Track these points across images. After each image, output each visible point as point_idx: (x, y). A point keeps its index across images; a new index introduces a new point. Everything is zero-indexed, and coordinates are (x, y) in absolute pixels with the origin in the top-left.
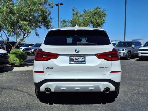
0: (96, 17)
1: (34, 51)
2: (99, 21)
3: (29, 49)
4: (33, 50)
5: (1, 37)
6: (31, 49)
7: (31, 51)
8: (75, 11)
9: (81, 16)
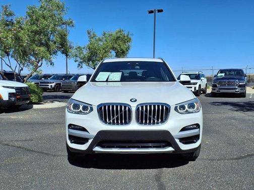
0: (119, 42)
1: (55, 86)
2: (124, 47)
3: (48, 83)
4: (53, 85)
5: (10, 67)
6: (51, 83)
7: (51, 86)
8: (91, 34)
9: (100, 40)
